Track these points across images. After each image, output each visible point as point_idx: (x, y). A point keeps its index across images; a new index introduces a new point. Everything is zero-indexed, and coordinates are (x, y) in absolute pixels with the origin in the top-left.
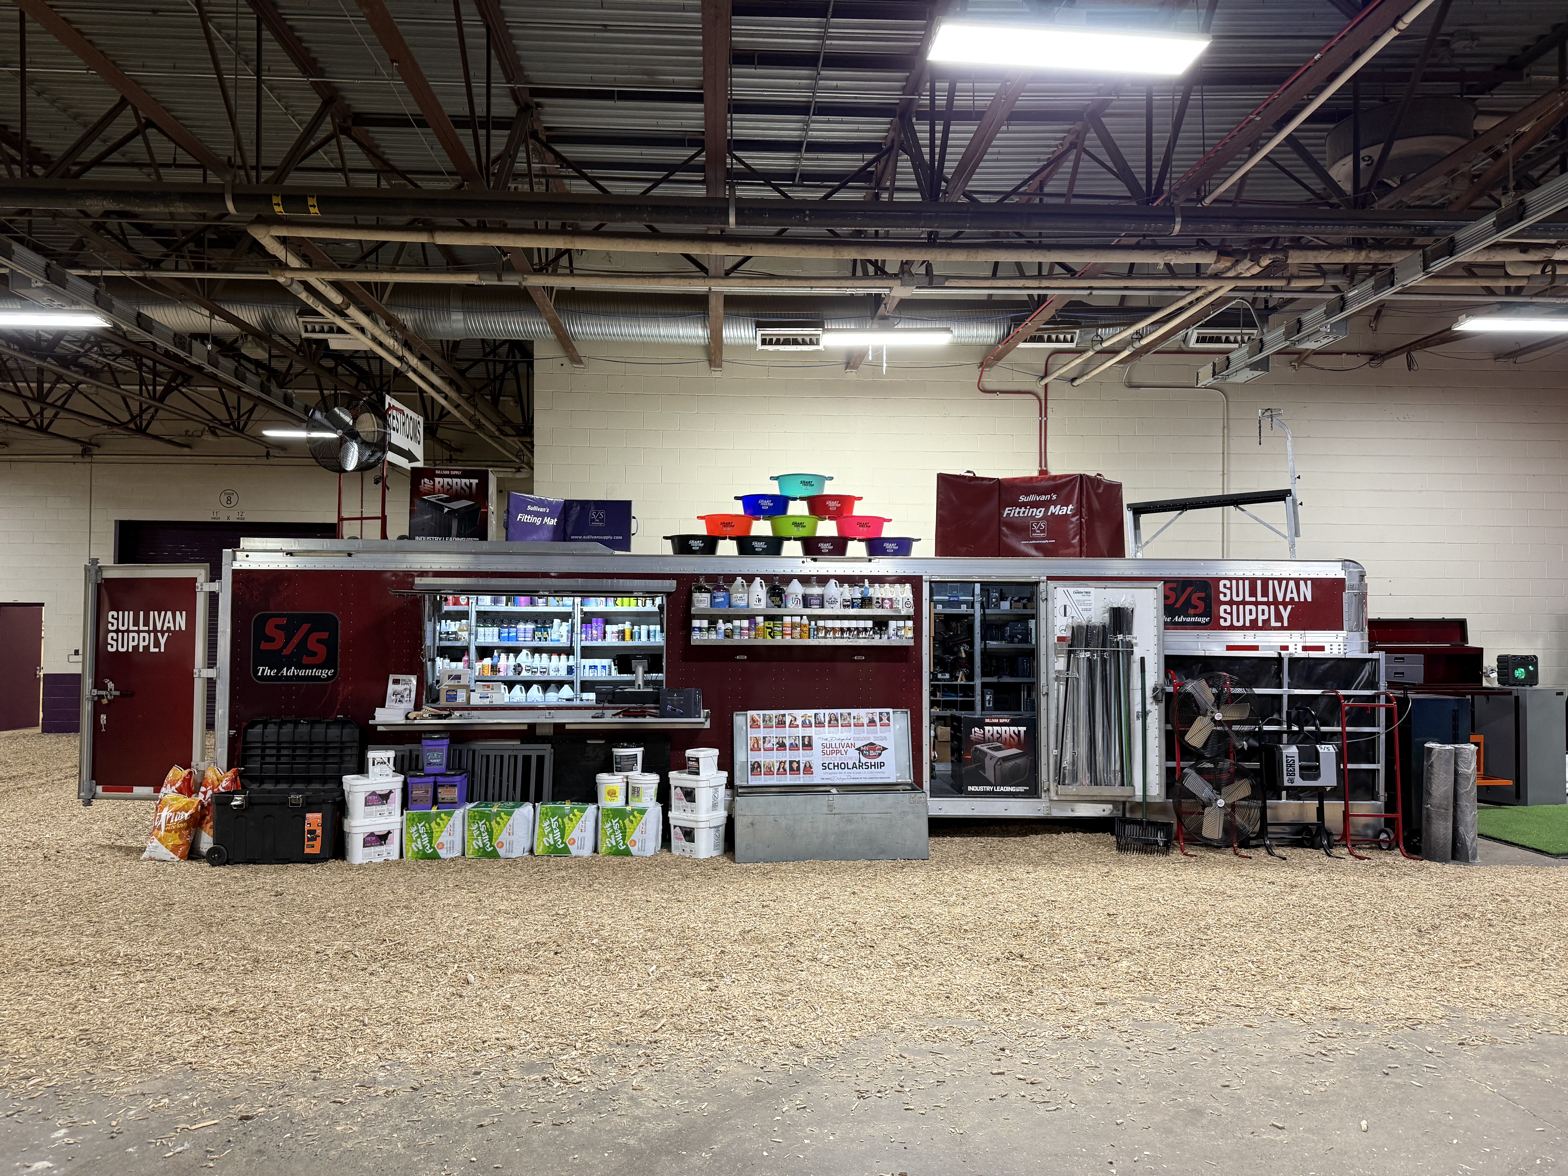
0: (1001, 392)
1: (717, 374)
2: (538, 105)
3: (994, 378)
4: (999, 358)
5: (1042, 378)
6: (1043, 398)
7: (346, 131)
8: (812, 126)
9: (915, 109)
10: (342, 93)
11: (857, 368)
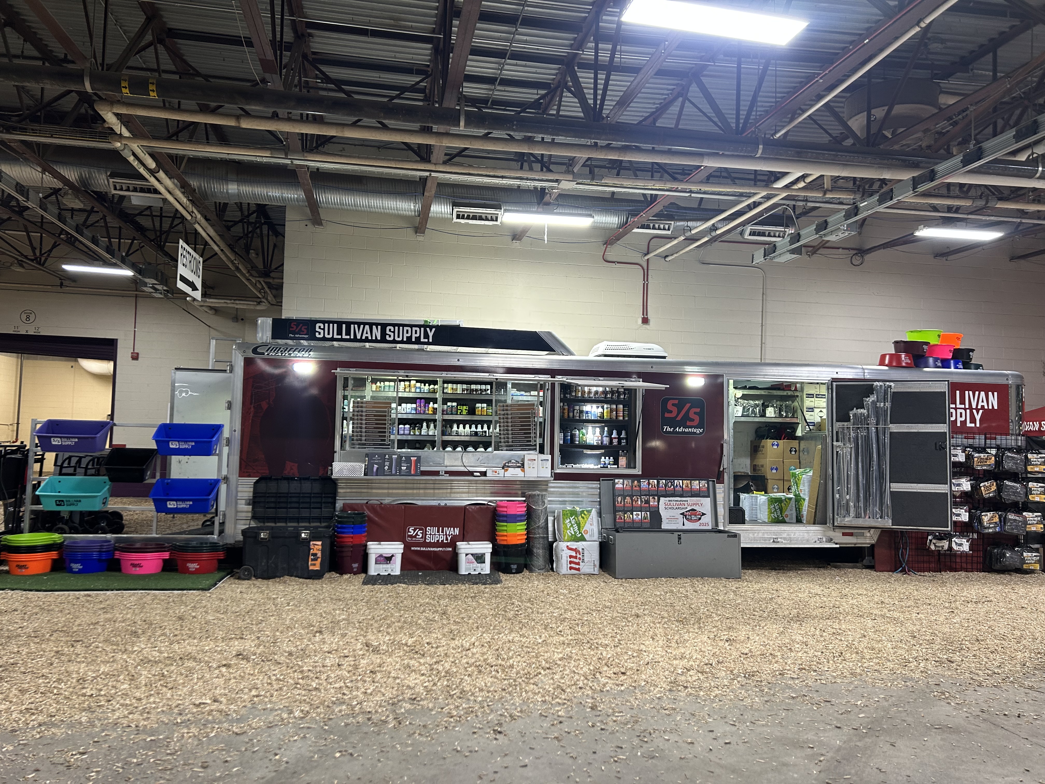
0: (618, 263)
1: (420, 238)
2: (310, 35)
3: (614, 252)
4: (618, 238)
5: (646, 255)
6: (645, 268)
7: (161, 42)
8: (506, 67)
9: (577, 60)
10: (162, 13)
11: (520, 240)
